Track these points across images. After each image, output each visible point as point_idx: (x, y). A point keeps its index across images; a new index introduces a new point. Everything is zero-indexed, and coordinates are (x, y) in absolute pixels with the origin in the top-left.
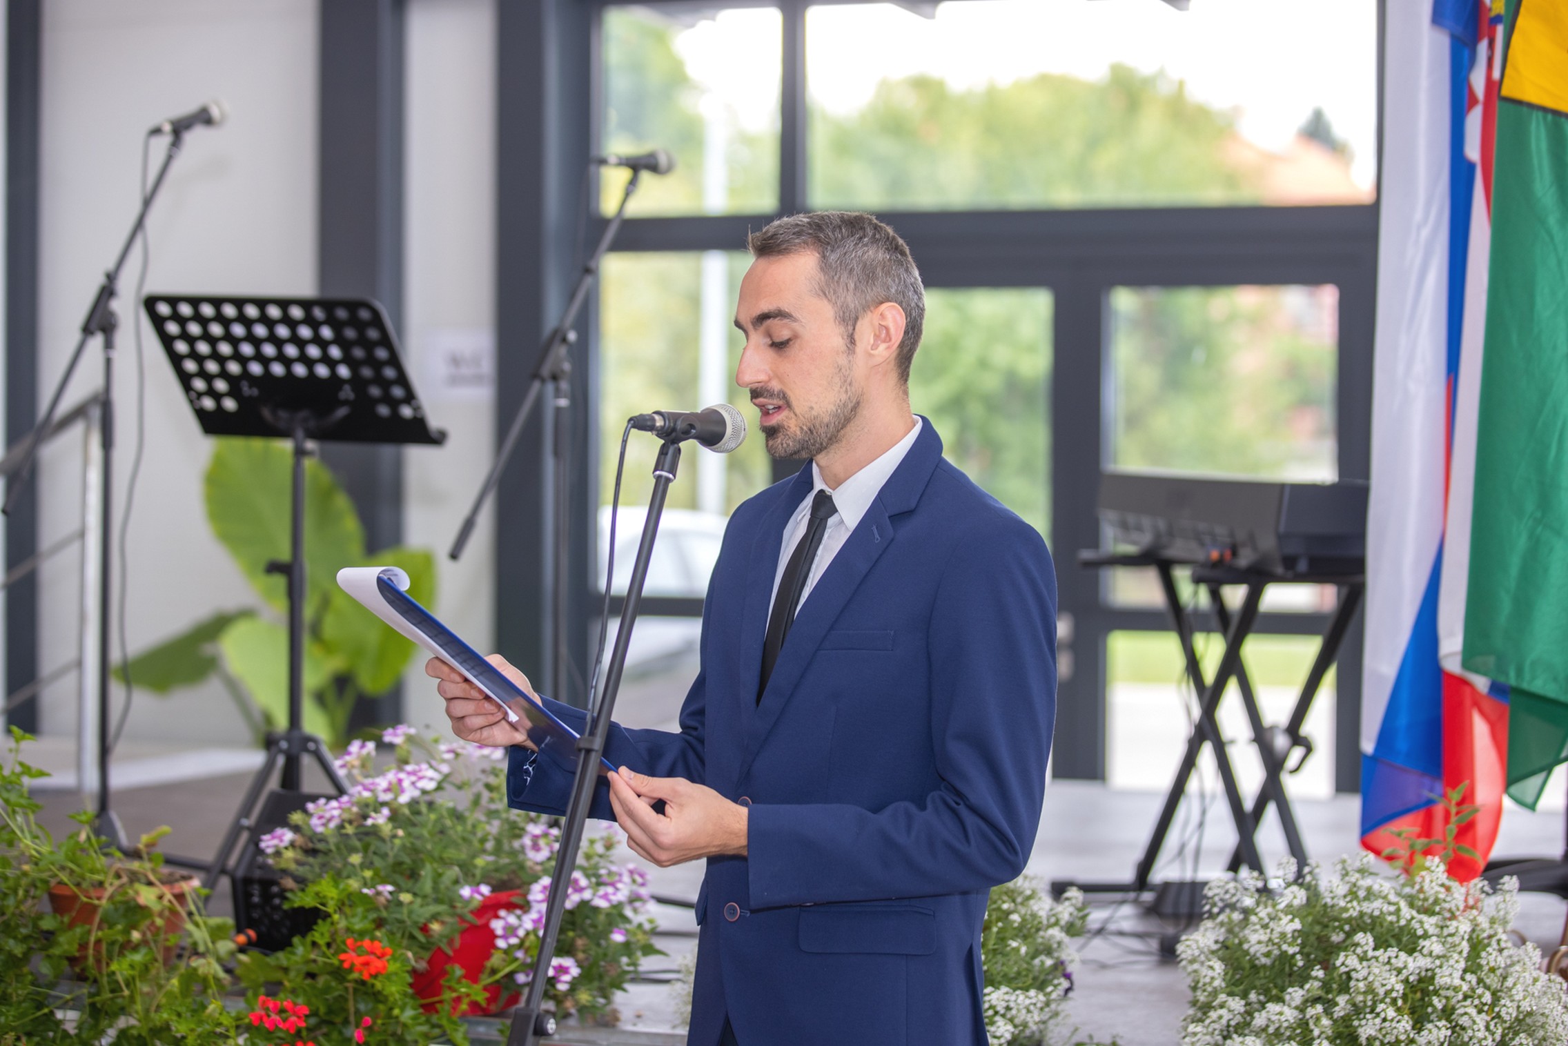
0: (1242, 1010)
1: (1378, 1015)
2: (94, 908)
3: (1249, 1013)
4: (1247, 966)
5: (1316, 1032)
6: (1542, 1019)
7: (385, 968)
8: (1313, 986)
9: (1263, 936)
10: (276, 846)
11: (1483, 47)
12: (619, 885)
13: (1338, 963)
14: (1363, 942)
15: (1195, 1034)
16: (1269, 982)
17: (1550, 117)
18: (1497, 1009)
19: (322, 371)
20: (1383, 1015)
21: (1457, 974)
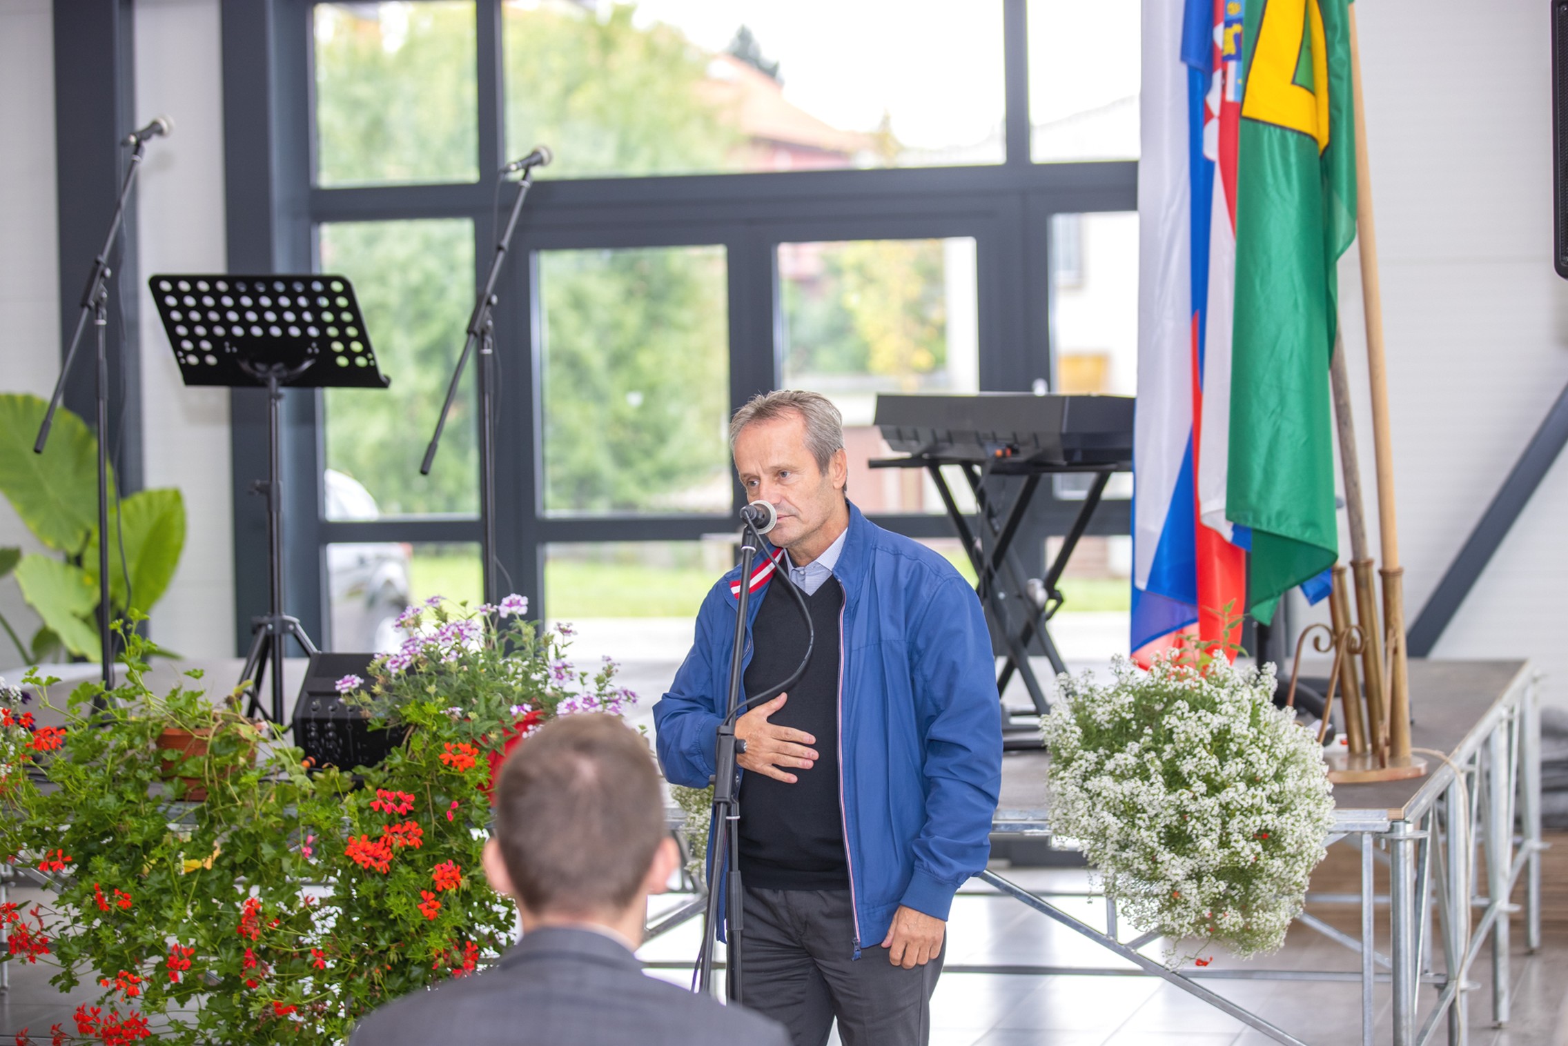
0: (1096, 760)
1: (1195, 756)
2: (204, 743)
3: (1100, 764)
4: (1095, 730)
5: (1152, 770)
6: (1303, 757)
7: (474, 763)
8: (1146, 740)
9: (1109, 708)
10: (348, 688)
11: (1217, 75)
12: (621, 702)
13: (1164, 723)
14: (1182, 706)
15: (1062, 779)
16: (1112, 740)
17: (1278, 131)
18: (1273, 750)
19: (295, 332)
20: (1199, 755)
21: (1245, 727)
